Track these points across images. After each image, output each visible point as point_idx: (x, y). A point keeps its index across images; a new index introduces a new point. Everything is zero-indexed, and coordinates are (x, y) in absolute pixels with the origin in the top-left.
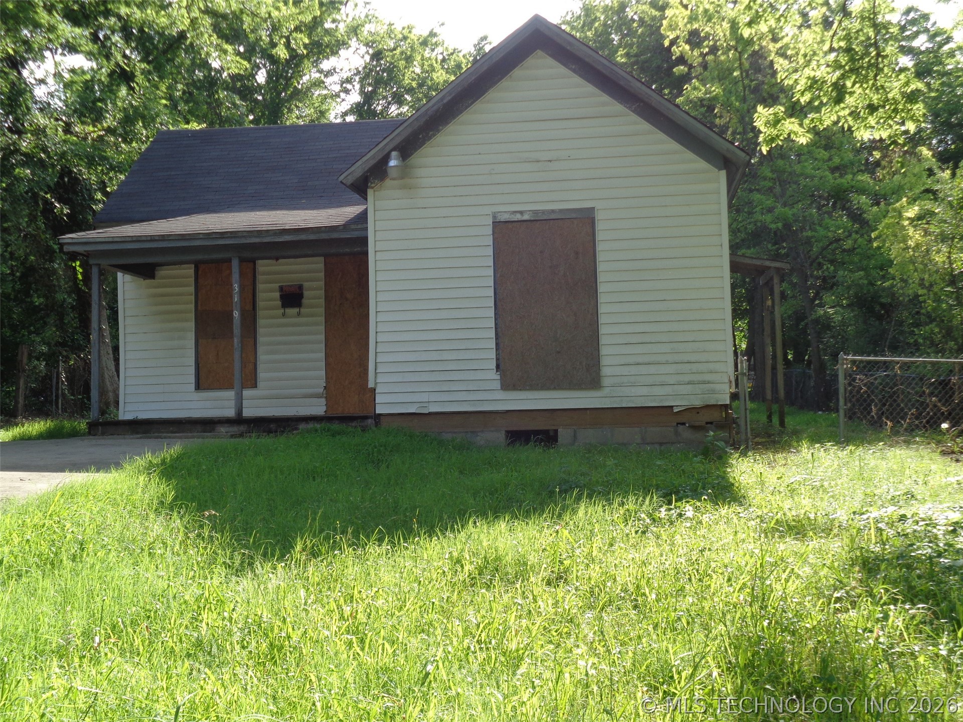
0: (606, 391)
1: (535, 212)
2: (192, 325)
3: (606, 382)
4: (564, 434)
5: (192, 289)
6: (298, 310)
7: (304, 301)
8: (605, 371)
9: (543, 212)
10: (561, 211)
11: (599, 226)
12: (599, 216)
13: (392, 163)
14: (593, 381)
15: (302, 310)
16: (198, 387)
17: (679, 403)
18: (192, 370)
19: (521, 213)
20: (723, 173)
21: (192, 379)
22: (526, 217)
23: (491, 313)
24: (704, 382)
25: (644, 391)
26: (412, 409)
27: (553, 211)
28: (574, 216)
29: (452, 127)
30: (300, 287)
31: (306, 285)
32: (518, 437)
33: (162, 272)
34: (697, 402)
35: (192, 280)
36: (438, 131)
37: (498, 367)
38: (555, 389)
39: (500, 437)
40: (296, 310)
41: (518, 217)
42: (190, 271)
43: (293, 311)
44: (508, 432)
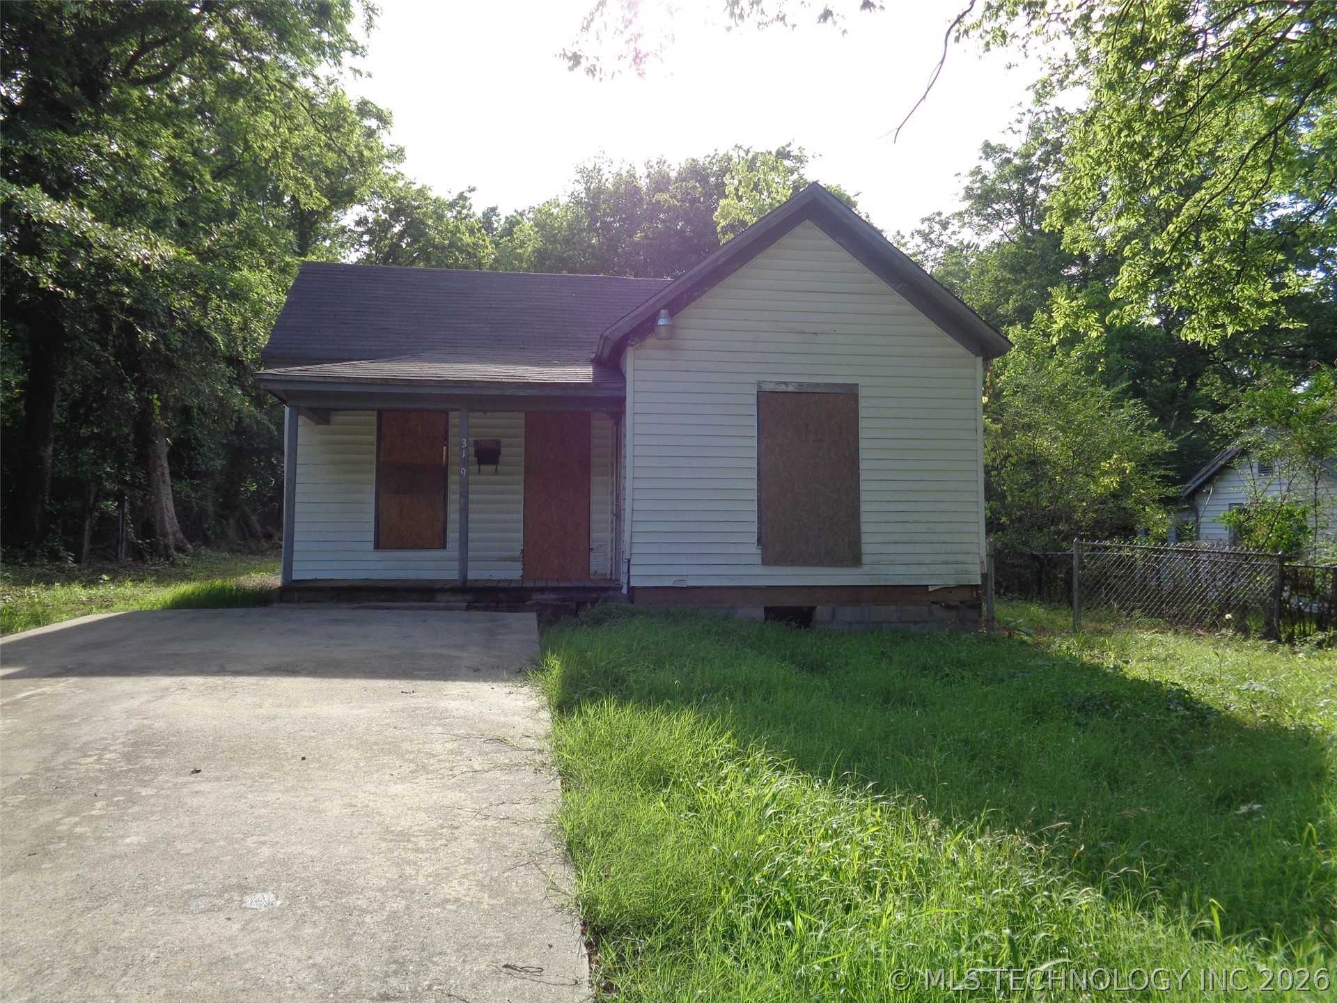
0: (865, 569)
1: (800, 384)
2: (373, 477)
3: (865, 559)
4: (821, 612)
5: (373, 438)
6: (494, 467)
7: (502, 458)
8: (866, 549)
9: (809, 385)
10: (825, 384)
11: (862, 403)
12: (862, 392)
13: (661, 322)
14: (855, 559)
15: (500, 468)
16: (378, 546)
17: (934, 582)
18: (371, 527)
19: (786, 384)
20: (980, 359)
21: (371, 537)
22: (791, 389)
23: (754, 485)
24: (957, 563)
25: (902, 569)
26: (669, 583)
27: (818, 385)
28: (838, 390)
29: (716, 290)
30: (498, 443)
31: (503, 441)
32: (776, 614)
33: (337, 418)
34: (951, 582)
35: (374, 429)
36: (704, 292)
37: (759, 540)
38: (817, 565)
39: (759, 613)
40: (491, 468)
41: (783, 388)
42: (372, 418)
43: (490, 468)
44: (767, 609)
